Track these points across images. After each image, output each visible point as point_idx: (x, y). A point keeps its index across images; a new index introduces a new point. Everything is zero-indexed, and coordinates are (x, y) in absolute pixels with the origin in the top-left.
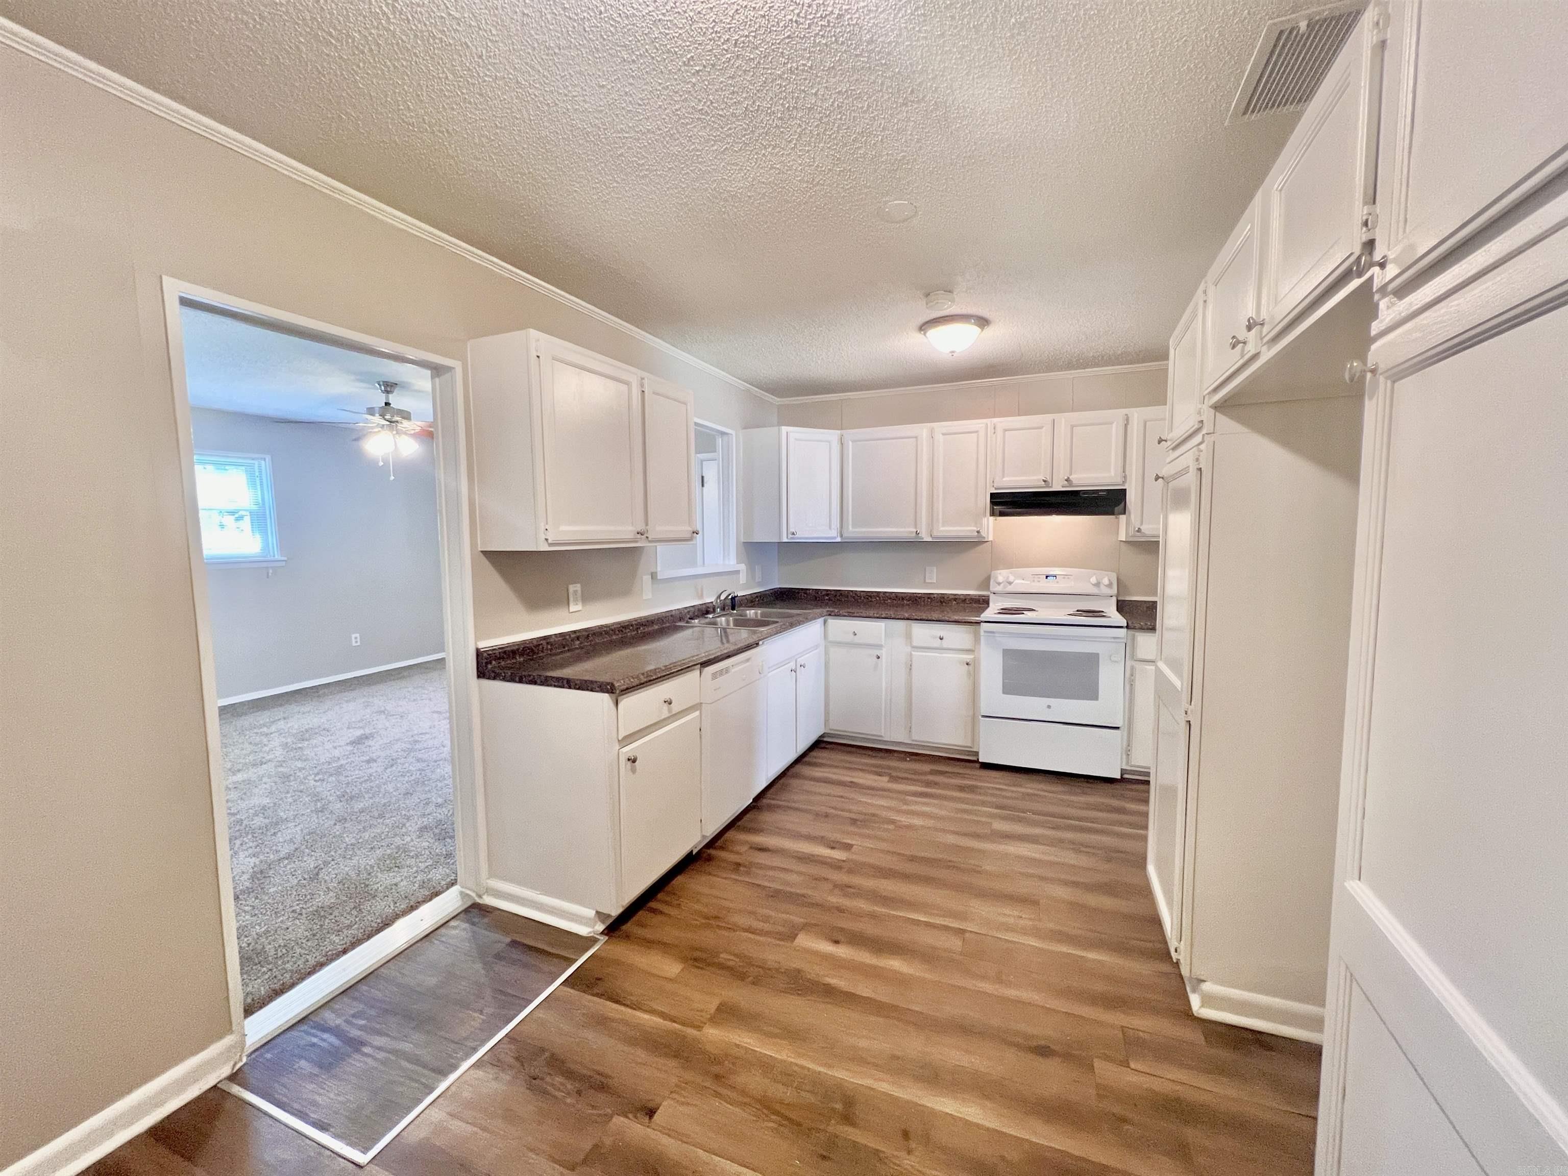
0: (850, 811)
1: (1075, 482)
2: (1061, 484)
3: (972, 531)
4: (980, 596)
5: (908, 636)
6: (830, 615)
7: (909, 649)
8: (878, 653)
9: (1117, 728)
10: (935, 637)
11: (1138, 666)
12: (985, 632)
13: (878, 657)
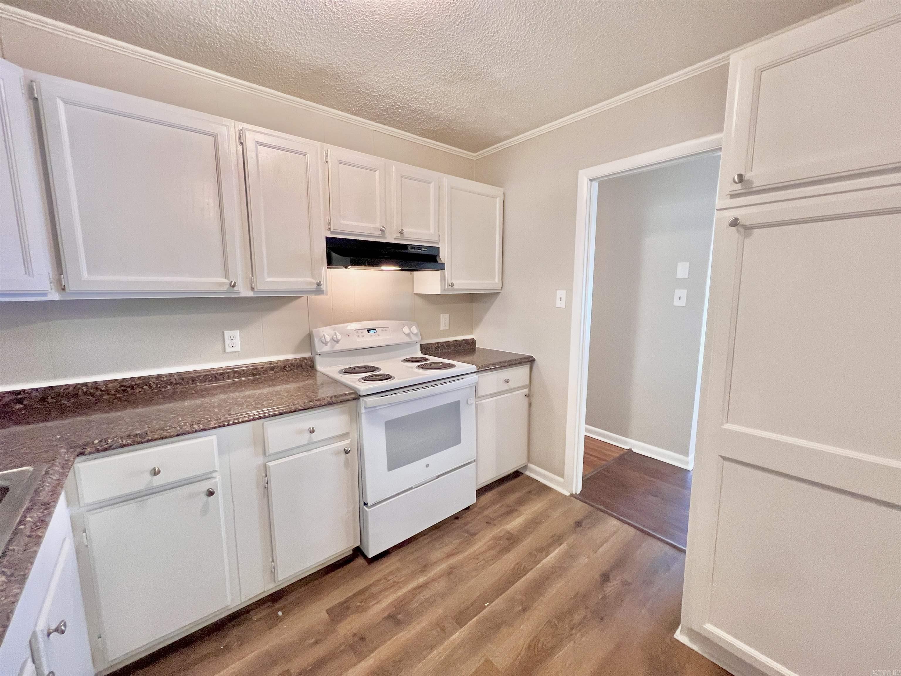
2: (394, 236)
3: (311, 283)
4: (302, 359)
5: (261, 442)
7: (259, 461)
8: (206, 485)
9: (474, 461)
10: (300, 432)
11: (479, 402)
12: (365, 408)
13: (211, 493)
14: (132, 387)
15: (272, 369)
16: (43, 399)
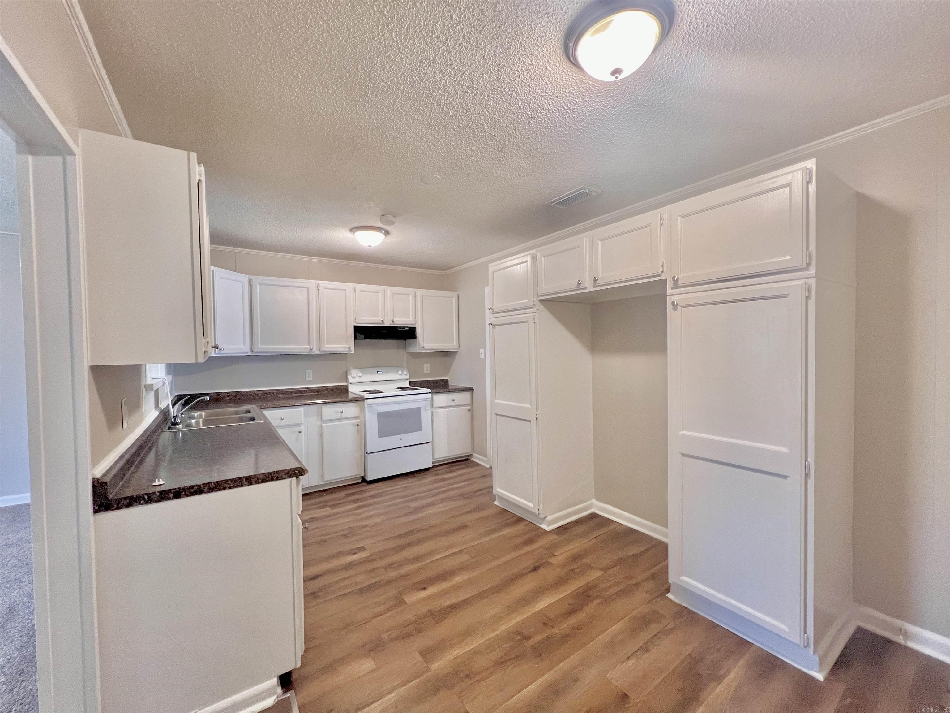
0: (335, 533)
1: (395, 322)
2: (389, 323)
3: (346, 347)
4: (340, 386)
5: (320, 415)
6: (261, 408)
7: (319, 423)
8: (298, 429)
9: (428, 442)
10: (337, 412)
11: (434, 410)
12: (367, 404)
13: (300, 432)
14: (267, 393)
15: (327, 390)
16: (236, 396)
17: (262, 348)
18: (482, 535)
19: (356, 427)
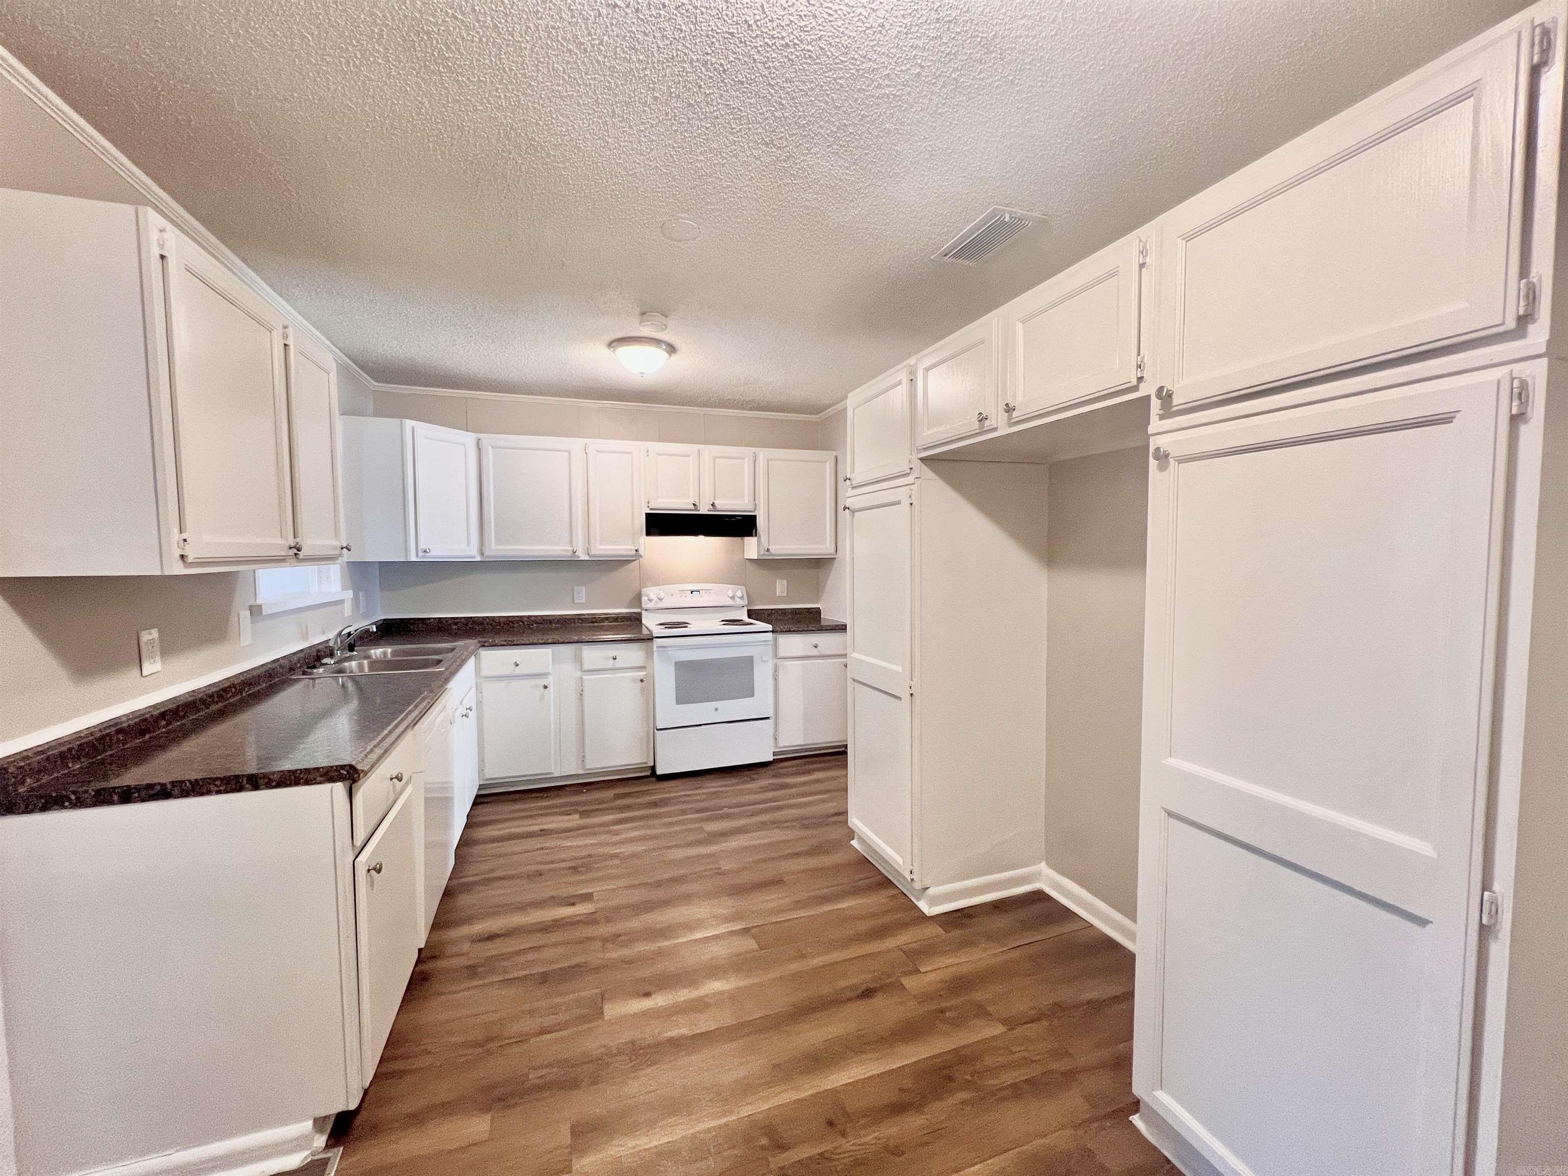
0: (563, 861)
1: (718, 507)
2: (707, 508)
3: (631, 550)
4: (631, 613)
5: (579, 660)
6: (483, 646)
7: (579, 674)
8: (545, 682)
9: (768, 718)
10: (607, 658)
11: (779, 662)
12: (657, 647)
13: (546, 687)
14: (513, 622)
15: (607, 619)
17: (497, 549)
18: (799, 905)
19: (640, 683)
